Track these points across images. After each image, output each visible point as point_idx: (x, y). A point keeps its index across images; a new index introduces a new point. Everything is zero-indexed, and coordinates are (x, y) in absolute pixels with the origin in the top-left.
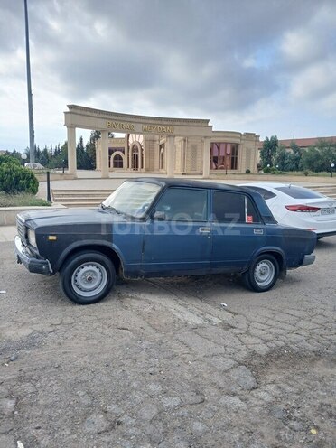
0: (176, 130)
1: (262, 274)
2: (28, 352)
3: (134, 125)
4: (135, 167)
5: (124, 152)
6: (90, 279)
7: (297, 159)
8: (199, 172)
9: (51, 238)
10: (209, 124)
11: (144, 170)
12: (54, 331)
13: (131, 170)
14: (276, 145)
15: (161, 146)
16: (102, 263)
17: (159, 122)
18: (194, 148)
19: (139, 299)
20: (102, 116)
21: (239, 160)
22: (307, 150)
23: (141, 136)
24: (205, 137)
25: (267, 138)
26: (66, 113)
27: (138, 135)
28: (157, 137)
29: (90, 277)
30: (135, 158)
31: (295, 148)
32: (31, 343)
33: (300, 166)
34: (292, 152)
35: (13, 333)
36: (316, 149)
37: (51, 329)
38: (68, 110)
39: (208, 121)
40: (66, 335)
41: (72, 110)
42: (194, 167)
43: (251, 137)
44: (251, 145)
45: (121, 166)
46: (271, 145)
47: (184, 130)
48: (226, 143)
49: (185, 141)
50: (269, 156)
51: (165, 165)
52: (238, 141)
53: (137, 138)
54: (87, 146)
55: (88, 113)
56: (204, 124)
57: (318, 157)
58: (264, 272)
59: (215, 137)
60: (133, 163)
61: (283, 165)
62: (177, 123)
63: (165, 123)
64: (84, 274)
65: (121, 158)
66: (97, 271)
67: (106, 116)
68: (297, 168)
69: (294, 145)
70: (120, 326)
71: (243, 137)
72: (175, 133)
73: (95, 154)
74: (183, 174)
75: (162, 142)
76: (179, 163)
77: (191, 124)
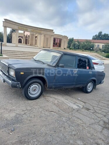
0: (42, 32)
1: (89, 87)
2: (18, 126)
3: (28, 29)
4: (26, 43)
5: (22, 38)
6: (35, 90)
7: (79, 46)
8: (48, 47)
9: (22, 73)
10: (53, 31)
11: (29, 45)
12: (25, 114)
13: (24, 44)
14: (73, 41)
15: (36, 37)
16: (40, 84)
17: (36, 29)
18: (47, 39)
19: (51, 97)
20: (16, 24)
21: (61, 45)
22: (82, 43)
23: (29, 33)
24: (52, 36)
25: (70, 38)
26: (3, 22)
27: (28, 32)
28: (34, 34)
29: (35, 89)
30: (26, 40)
31: (78, 42)
32: (17, 120)
33: (79, 48)
34: (77, 43)
35: (7, 115)
36: (85, 43)
37: (23, 113)
38: (4, 21)
39: (53, 30)
40: (31, 116)
41: (6, 21)
42: (47, 45)
43: (66, 37)
44: (65, 40)
45: (21, 42)
46: (71, 41)
47: (45, 33)
48: (58, 38)
49: (44, 36)
50: (70, 44)
51: (37, 44)
52: (62, 38)
53: (27, 33)
54: (9, 34)
55: (12, 23)
56: (51, 31)
57: (85, 45)
58: (90, 87)
59: (55, 36)
60: (25, 42)
61: (74, 47)
62: (43, 30)
63: (39, 29)
64: (33, 88)
65: (21, 40)
66: (37, 86)
67: (18, 25)
68: (78, 49)
69: (78, 41)
70: (50, 110)
71: (63, 37)
72: (42, 33)
73: (12, 38)
74: (43, 47)
75: (36, 35)
76: (42, 44)
77: (47, 31)
